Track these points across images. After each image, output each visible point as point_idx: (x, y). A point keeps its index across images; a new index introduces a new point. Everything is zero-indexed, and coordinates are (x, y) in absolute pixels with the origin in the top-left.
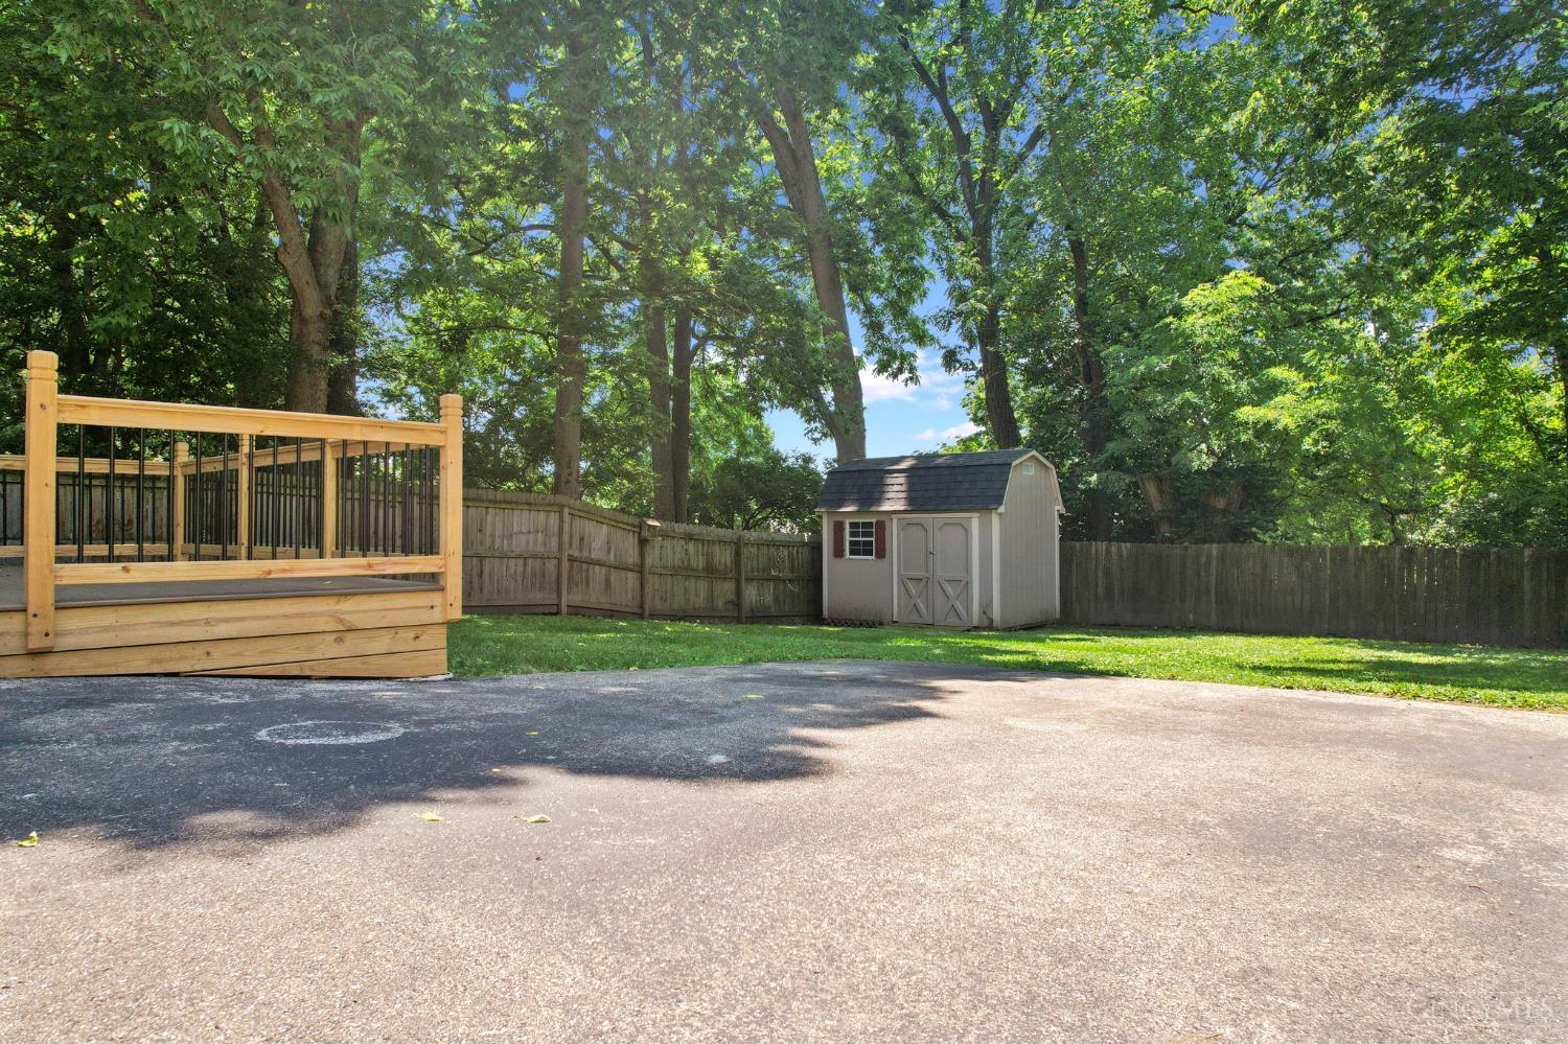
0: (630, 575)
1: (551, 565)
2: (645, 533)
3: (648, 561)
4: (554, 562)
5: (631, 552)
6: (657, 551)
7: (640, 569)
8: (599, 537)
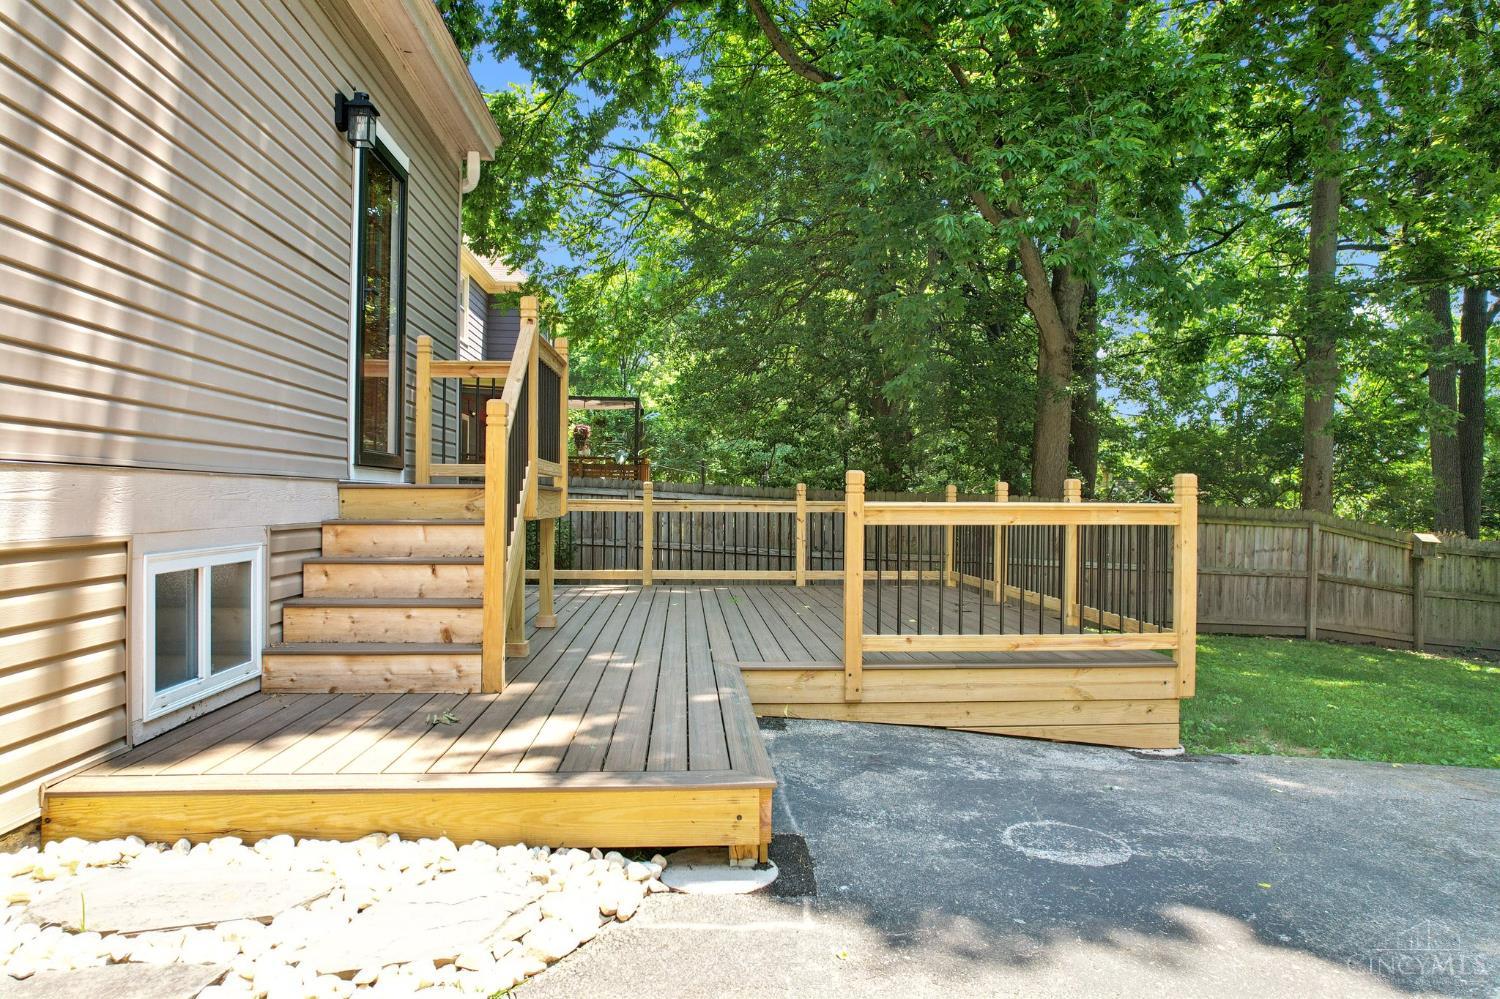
0: (1398, 597)
1: (1298, 586)
2: (1419, 552)
3: (1423, 584)
4: (1302, 582)
5: (1399, 572)
6: (1435, 572)
7: (1412, 591)
8: (1356, 556)
